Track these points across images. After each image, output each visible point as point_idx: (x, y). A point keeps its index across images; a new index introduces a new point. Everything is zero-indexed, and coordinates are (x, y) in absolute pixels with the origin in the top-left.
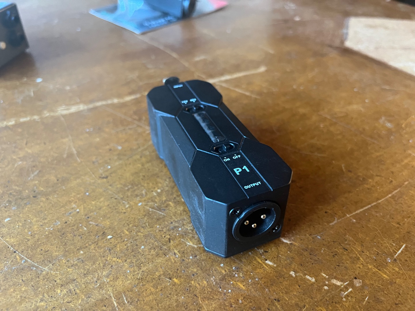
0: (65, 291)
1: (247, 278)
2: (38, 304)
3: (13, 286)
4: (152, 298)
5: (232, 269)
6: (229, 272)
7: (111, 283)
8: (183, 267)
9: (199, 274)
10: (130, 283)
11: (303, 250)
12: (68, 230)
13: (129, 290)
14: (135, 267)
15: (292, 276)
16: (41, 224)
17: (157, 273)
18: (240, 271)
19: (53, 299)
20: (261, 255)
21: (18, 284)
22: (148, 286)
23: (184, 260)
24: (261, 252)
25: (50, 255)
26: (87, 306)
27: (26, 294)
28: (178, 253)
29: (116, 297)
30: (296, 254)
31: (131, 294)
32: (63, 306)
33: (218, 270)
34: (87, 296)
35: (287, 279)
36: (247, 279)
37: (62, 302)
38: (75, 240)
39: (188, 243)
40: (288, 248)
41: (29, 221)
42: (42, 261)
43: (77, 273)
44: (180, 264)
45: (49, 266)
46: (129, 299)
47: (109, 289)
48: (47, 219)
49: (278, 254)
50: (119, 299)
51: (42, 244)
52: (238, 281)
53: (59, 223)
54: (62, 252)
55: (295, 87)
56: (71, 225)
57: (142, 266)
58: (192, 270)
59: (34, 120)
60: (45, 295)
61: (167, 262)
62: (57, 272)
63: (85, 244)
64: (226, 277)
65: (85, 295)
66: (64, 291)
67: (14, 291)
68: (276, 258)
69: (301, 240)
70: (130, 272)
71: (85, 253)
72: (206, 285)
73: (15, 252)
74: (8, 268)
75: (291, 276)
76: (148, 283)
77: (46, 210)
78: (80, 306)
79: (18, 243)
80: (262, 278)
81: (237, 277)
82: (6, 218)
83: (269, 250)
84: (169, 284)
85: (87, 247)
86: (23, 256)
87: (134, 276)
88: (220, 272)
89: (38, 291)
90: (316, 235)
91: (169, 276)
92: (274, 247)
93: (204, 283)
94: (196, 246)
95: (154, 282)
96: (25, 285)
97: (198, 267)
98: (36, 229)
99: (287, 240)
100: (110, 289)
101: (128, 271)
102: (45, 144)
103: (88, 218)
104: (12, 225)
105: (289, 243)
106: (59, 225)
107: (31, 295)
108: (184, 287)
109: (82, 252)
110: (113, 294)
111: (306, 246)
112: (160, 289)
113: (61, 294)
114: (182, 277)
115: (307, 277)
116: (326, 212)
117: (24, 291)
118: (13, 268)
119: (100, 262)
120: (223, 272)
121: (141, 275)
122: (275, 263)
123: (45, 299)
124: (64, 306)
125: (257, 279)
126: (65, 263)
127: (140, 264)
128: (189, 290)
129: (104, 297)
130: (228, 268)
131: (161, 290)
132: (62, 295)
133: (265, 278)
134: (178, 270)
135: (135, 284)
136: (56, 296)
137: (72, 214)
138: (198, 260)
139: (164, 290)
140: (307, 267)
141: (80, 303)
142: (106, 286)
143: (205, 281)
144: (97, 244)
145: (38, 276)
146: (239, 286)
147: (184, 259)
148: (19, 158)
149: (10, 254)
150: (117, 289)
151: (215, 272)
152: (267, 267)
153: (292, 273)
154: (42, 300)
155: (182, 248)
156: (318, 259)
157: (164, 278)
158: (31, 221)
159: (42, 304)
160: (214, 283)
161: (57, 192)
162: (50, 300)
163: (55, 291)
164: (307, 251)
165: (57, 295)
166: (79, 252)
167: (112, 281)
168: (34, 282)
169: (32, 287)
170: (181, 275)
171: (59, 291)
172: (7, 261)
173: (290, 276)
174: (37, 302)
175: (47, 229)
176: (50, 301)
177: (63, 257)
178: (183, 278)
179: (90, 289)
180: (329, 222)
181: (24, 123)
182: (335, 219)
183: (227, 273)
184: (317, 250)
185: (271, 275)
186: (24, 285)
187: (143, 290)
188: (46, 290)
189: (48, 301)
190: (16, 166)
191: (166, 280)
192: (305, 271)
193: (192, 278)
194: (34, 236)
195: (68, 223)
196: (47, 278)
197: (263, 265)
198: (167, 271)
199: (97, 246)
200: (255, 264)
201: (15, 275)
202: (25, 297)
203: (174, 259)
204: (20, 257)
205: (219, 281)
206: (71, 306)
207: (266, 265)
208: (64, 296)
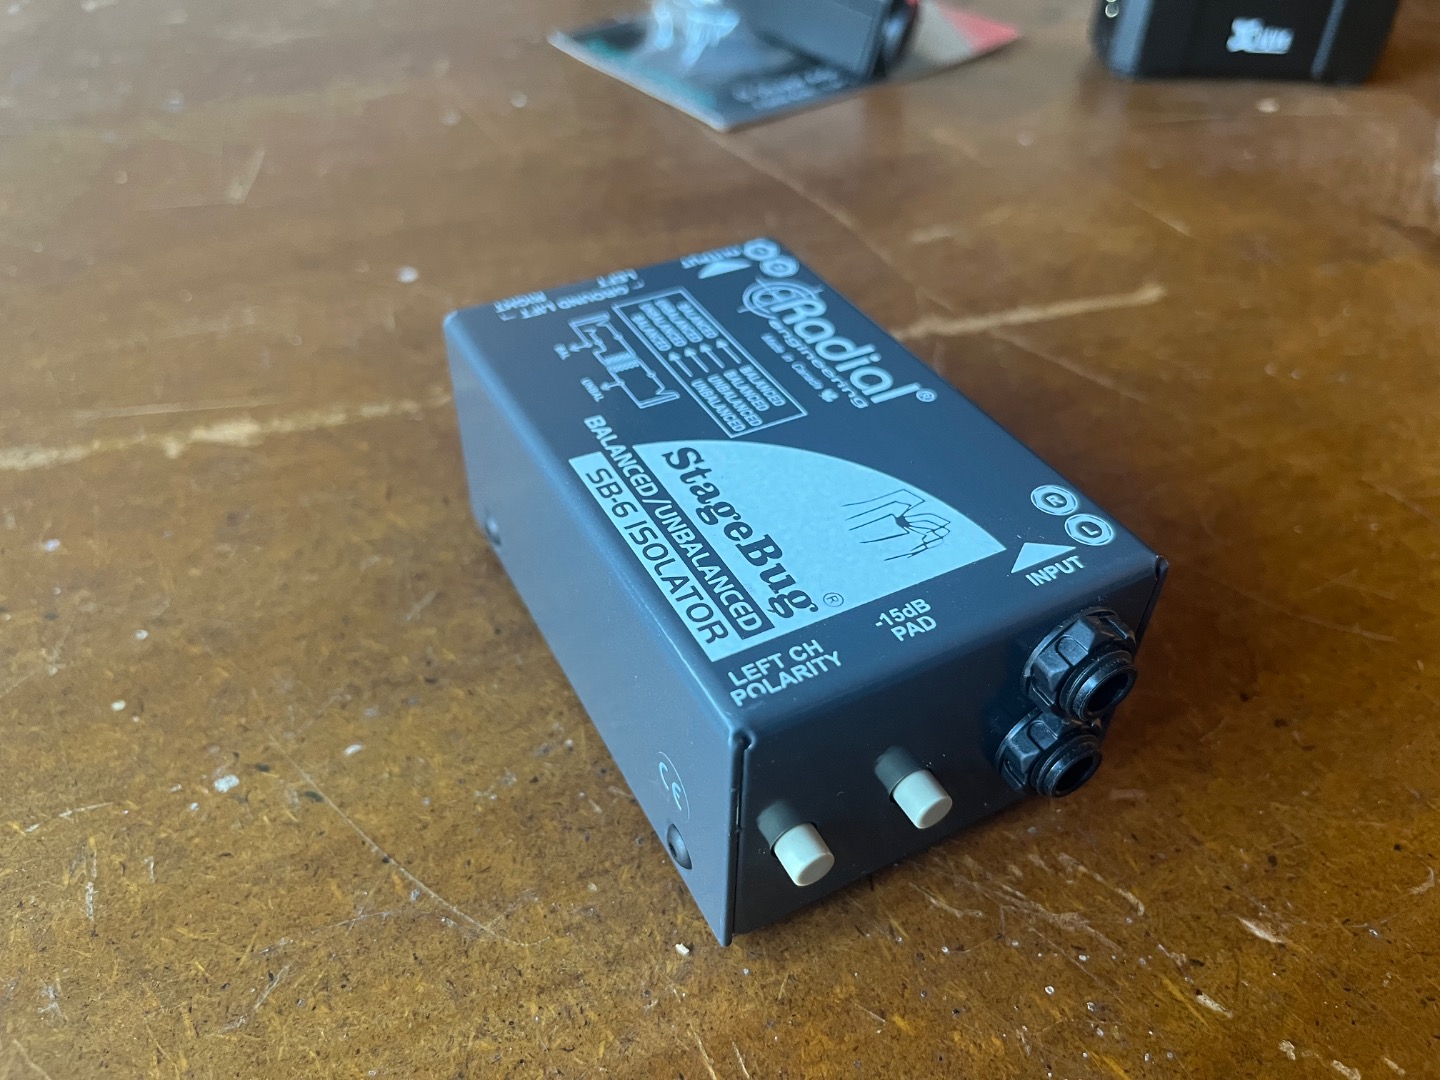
0: (552, 1010)
1: (1137, 1047)
2: (470, 1044)
3: (386, 976)
4: (828, 1071)
5: (1083, 1010)
6: (1074, 1017)
7: (695, 1001)
8: (920, 979)
9: (974, 1011)
10: (754, 1013)
11: (1322, 970)
12: (543, 806)
13: (753, 1035)
14: (767, 962)
15: (1287, 1059)
16: (460, 775)
17: (838, 990)
18: (1111, 1020)
19: (517, 1031)
20: (1182, 975)
21: (402, 969)
22: (812, 1030)
23: (922, 955)
24: (1179, 963)
25: (496, 882)
26: (624, 1068)
27: (431, 1006)
28: (901, 930)
29: (712, 1052)
30: (1298, 984)
31: (762, 1050)
32: (551, 1061)
33: (1038, 1007)
34: (623, 1037)
35: (1269, 1065)
36: (1138, 1050)
37: (545, 1045)
38: (568, 841)
39: (933, 901)
40: (1272, 960)
41: (422, 760)
42: (471, 901)
43: (586, 956)
44: (910, 967)
45: (498, 921)
46: (755, 1064)
47: (690, 1021)
48: (476, 762)
49: (1237, 976)
50: (724, 1059)
51: (469, 844)
52: (1106, 1053)
53: (515, 780)
54: (532, 878)
55: (1270, 370)
56: (553, 791)
57: (786, 960)
58: (951, 992)
59: (406, 415)
60: (492, 1015)
61: (867, 956)
62: (523, 942)
63: (602, 862)
64: (1067, 1034)
65: (617, 1033)
66: (550, 1008)
67: (391, 990)
68: (1231, 991)
69: (1316, 936)
70: (751, 973)
71: (604, 891)
72: (1001, 1053)
73: (385, 861)
74: (369, 913)
75: (1284, 1057)
76: (812, 1018)
77: (469, 731)
78: (604, 1067)
79: (393, 830)
80: (1186, 1054)
81: (1102, 1039)
82: (347, 744)
83: (1206, 958)
84: (879, 1032)
85: (607, 871)
86: (411, 878)
87: (765, 990)
88: (1044, 1012)
89: (468, 999)
90: (1366, 924)
91: (877, 1004)
92: (1222, 951)
93: (994, 1045)
94: (958, 914)
95: (830, 1020)
96: (424, 974)
97: (971, 984)
98: (445, 792)
99: (1266, 929)
100: (693, 1022)
101: (746, 971)
102: (446, 501)
103: (603, 771)
104: (370, 769)
105: (1275, 944)
106: (515, 785)
107: (446, 1013)
108: (929, 1049)
109: (593, 887)
110: (704, 1040)
111: (1333, 959)
112: (852, 1046)
113: (539, 1018)
114: (921, 1013)
115: (1337, 1064)
116: (1397, 847)
117: (423, 994)
118: (385, 915)
119: (655, 927)
120: (1056, 1013)
121: (786, 990)
122: (1229, 1008)
123: (492, 1030)
124: (554, 1061)
125: (1170, 1055)
126: (545, 916)
127: (782, 952)
128: (945, 1061)
129: (677, 1047)
130: (1072, 1003)
131: (855, 1049)
132: (543, 1023)
133: (1197, 1054)
134: (905, 987)
135: (770, 1015)
136: (527, 1024)
137: (552, 754)
138: (968, 960)
139: (863, 1049)
140: (1336, 1031)
141: (601, 1056)
142: (680, 1012)
143: (997, 1037)
144: (639, 867)
145: (465, 949)
146: (1112, 1070)
147: (922, 951)
148: (371, 542)
149: (369, 866)
150: (715, 1026)
151: (1027, 1011)
152: (1203, 1016)
153: (1287, 1047)
154: (481, 1033)
155: (912, 914)
156: (1373, 1007)
157: (860, 1008)
158: (426, 761)
159: (484, 1044)
160: (1028, 1048)
161: (499, 674)
162: (506, 1035)
163: (521, 1006)
164: (1334, 975)
165: (528, 1020)
166: (585, 887)
167: (695, 996)
168: (453, 968)
169: (448, 984)
170: (917, 1006)
171: (534, 1009)
172: (363, 889)
173: (1278, 1055)
174: (466, 1036)
175: (478, 794)
176: (509, 1040)
177: (535, 896)
178: (922, 1017)
179: (629, 1012)
180: (1408, 884)
181: (374, 424)
182: (1428, 873)
183: (1069, 1019)
184: (1368, 977)
185: (1218, 1046)
186: (421, 975)
187: (797, 1040)
188: (494, 999)
189: (501, 1038)
190: (363, 567)
191: (869, 1016)
192: (1329, 1043)
193: (952, 1020)
194: (442, 812)
195: (543, 782)
196: (493, 959)
197: (1187, 1008)
198: (868, 985)
199: (639, 874)
200: (1159, 1000)
201: (391, 940)
202: (428, 1017)
203: (890, 949)
204: (403, 879)
205: (1042, 1046)
206: (576, 1063)
207: (1198, 1010)
208: (549, 1026)
